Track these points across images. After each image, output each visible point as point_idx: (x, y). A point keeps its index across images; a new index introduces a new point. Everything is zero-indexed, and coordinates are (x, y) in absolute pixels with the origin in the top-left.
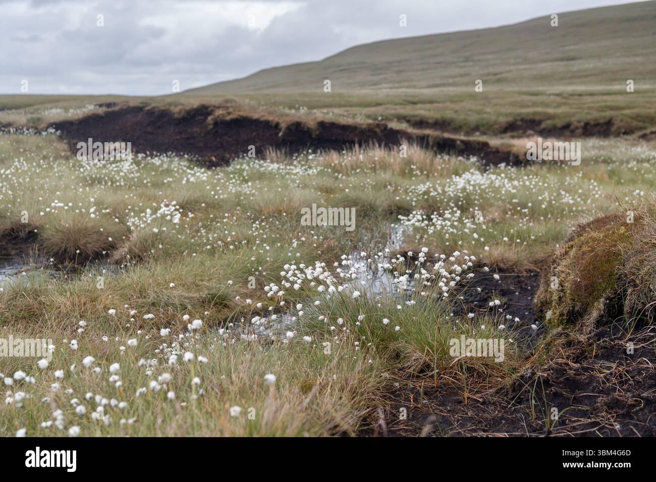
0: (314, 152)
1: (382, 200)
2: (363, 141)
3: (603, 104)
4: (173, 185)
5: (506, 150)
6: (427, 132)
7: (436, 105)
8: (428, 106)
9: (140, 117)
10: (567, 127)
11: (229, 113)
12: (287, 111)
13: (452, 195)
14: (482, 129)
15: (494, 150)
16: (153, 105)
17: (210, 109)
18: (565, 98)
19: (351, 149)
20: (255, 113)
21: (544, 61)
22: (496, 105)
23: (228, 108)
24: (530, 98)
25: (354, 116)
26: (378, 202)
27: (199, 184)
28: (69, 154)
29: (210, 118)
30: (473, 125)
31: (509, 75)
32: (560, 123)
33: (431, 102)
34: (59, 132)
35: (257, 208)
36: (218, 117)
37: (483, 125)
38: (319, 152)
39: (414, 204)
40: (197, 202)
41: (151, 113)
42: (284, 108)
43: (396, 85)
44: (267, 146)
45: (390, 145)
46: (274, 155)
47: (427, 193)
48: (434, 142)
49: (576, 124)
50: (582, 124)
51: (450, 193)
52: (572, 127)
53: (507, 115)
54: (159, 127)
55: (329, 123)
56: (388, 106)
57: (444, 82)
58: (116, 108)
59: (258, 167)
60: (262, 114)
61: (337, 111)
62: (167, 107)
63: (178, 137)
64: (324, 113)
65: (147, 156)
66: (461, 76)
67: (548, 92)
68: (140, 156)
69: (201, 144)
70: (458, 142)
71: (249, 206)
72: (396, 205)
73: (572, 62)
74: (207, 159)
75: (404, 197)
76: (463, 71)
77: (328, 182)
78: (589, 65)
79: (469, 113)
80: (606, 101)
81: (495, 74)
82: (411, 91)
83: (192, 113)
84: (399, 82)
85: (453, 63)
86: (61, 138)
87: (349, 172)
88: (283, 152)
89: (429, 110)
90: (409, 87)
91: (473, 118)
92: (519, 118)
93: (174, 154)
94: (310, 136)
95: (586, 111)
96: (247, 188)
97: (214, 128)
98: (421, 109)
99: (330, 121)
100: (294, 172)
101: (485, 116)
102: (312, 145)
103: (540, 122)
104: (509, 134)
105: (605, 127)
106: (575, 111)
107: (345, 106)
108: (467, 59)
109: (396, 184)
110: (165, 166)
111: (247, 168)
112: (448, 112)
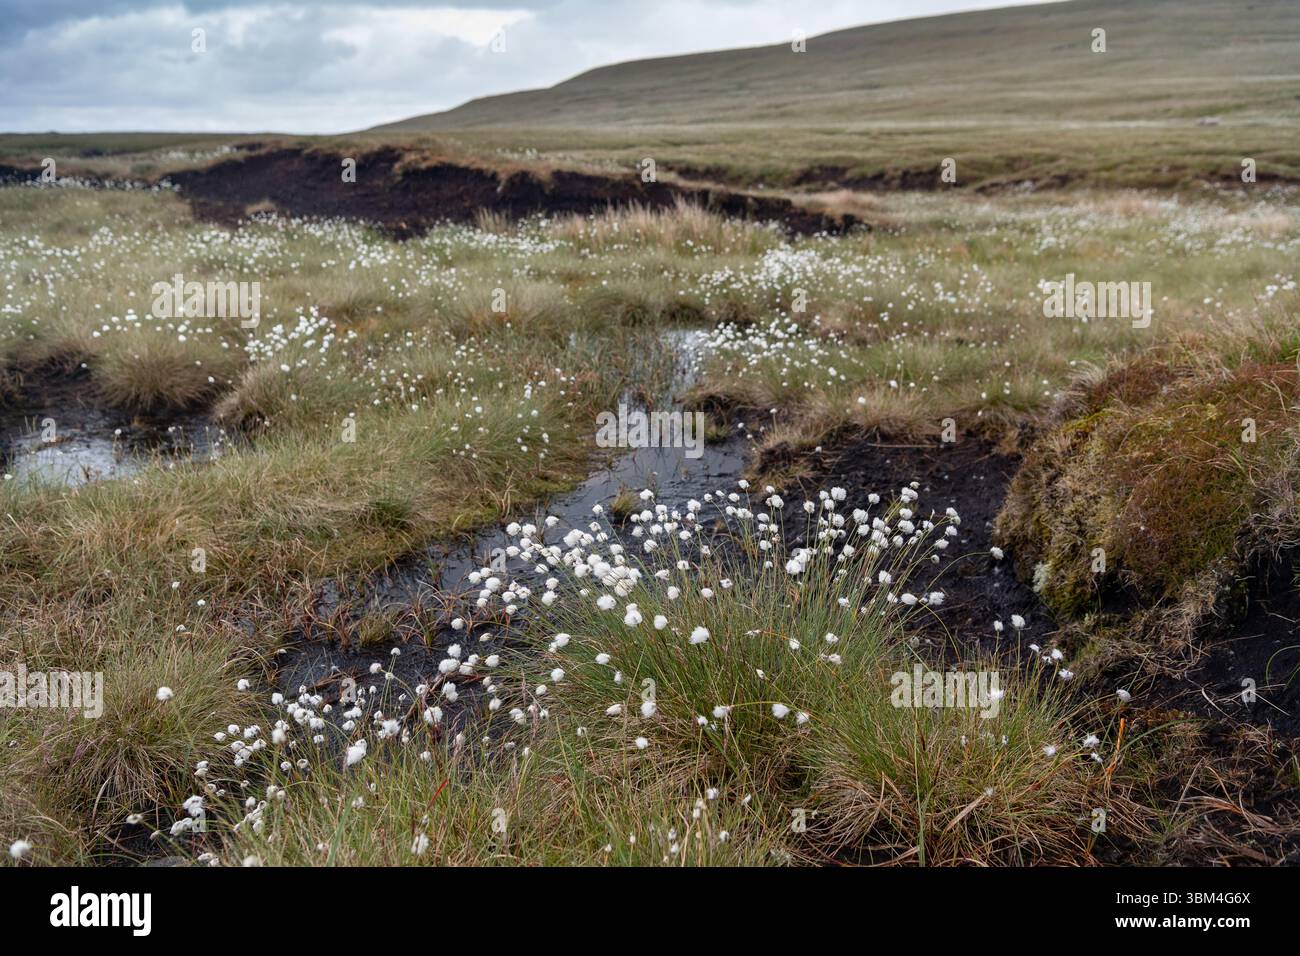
0: (549, 216)
1: (656, 296)
2: (618, 201)
3: (925, 146)
4: (336, 272)
5: (815, 211)
6: (708, 185)
7: (705, 147)
8: (696, 148)
9: (296, 165)
10: (879, 176)
11: (425, 159)
12: (508, 155)
13: (765, 288)
14: (768, 179)
15: (799, 211)
16: (315, 147)
17: (397, 153)
18: (875, 138)
19: (601, 212)
20: (463, 157)
21: (840, 89)
22: (785, 147)
23: (423, 151)
24: (826, 138)
25: (601, 162)
26: (652, 299)
27: (375, 272)
28: (190, 219)
29: (397, 166)
30: (756, 174)
31: (795, 108)
32: (870, 172)
33: (699, 143)
34: (177, 187)
35: (465, 314)
36: (409, 163)
37: (770, 175)
38: (556, 216)
39: (707, 301)
40: (369, 301)
41: (312, 158)
42: (504, 150)
43: (650, 120)
44: (480, 208)
45: (660, 206)
46: (490, 220)
47: (726, 283)
48: (716, 200)
49: (891, 173)
50: (900, 173)
51: (763, 284)
52: (886, 177)
53: (801, 160)
54: (324, 180)
55: (568, 173)
56: (644, 148)
57: (711, 116)
58: (263, 152)
59: (466, 241)
60: (473, 159)
61: (579, 155)
62: (336, 149)
63: (352, 194)
64: (559, 159)
65: (304, 223)
66: (734, 108)
67: (848, 131)
68: (295, 222)
69: (385, 204)
70: (750, 201)
71: (452, 311)
72: (677, 303)
73: (876, 91)
74: (394, 225)
75: (690, 290)
76: (736, 102)
77: (571, 264)
78: (898, 94)
79: (752, 158)
80: (927, 142)
81: (777, 107)
82: (669, 128)
83: (371, 159)
84: (654, 116)
85: (723, 91)
86: (181, 195)
87: (601, 247)
88: (504, 216)
89: (698, 154)
90: (666, 123)
91: (756, 165)
92: (816, 165)
93: (343, 219)
94: (542, 192)
95: (904, 155)
96: (449, 278)
97: (403, 180)
98: (687, 152)
99: (570, 170)
100: (521, 248)
101: (772, 162)
102: (545, 205)
103: (844, 170)
104: (804, 187)
105: (930, 177)
106: (888, 155)
107: (584, 148)
108: (741, 87)
109: (675, 268)
110: (330, 239)
111: (449, 242)
112: (722, 157)
